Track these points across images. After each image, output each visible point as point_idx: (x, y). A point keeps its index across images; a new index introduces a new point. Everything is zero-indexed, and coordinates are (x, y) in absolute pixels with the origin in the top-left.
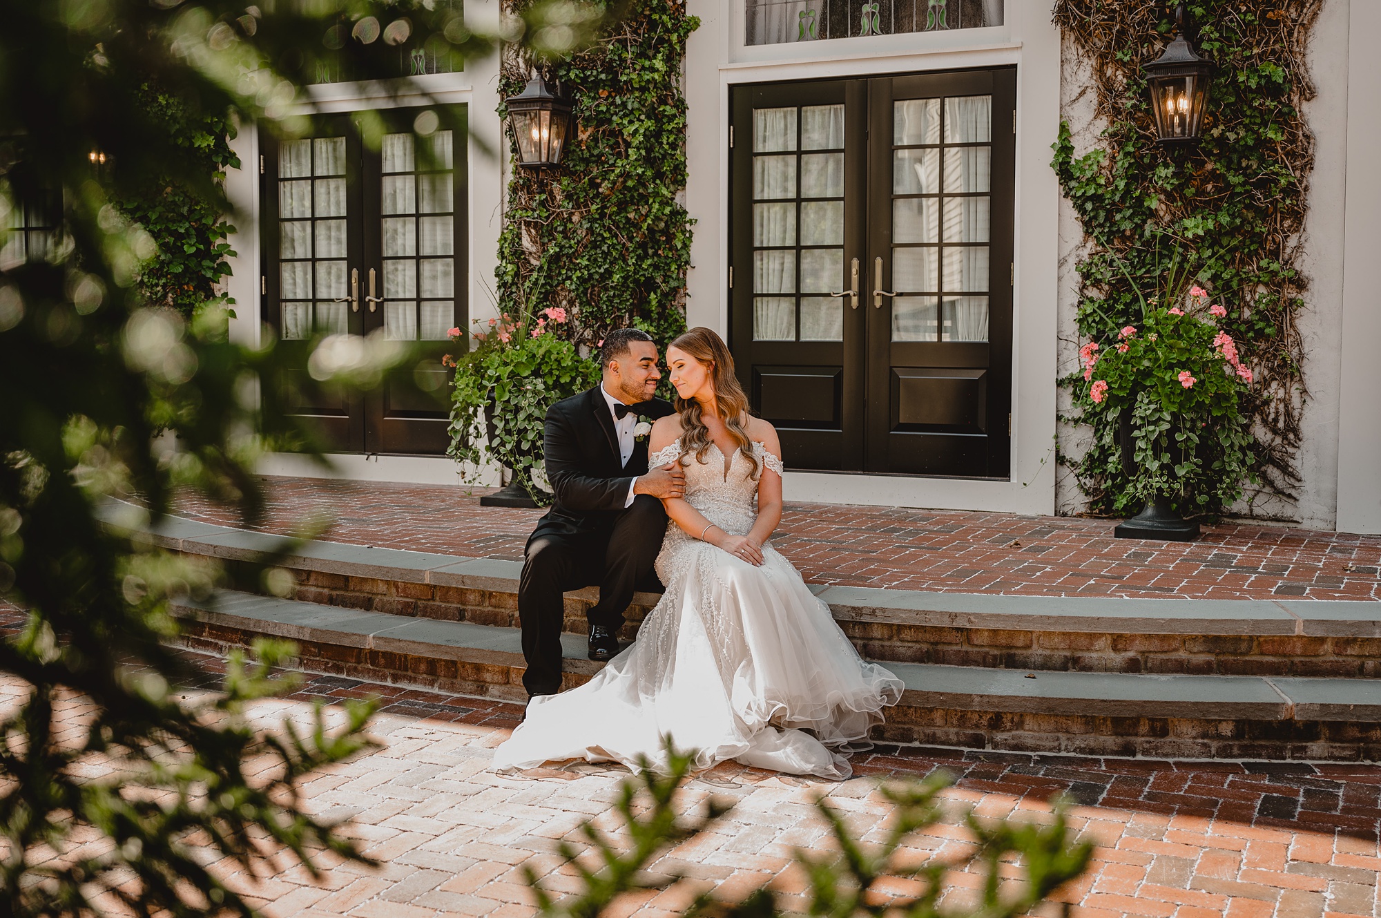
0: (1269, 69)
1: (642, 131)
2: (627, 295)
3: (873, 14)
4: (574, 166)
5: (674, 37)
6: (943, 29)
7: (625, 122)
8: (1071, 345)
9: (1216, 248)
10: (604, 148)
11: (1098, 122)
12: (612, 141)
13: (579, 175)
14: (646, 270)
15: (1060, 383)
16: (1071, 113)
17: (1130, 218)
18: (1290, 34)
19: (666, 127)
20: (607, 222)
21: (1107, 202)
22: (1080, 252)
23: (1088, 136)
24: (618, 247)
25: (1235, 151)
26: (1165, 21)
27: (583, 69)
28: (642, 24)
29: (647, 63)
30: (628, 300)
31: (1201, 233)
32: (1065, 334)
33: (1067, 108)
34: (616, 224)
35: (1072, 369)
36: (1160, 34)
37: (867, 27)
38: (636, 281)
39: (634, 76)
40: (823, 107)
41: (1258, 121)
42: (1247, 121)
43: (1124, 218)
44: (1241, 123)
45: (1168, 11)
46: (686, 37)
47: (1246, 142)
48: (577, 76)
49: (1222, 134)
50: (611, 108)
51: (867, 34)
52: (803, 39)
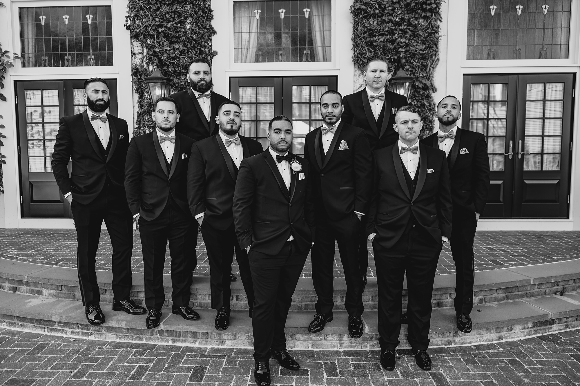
0: (424, 81)
3: (283, 54)
5: (209, 58)
6: (309, 61)
18: (430, 70)
27: (174, 68)
28: (197, 51)
37: (281, 59)
40: (265, 87)
41: (421, 98)
44: (415, 99)
45: (393, 60)
46: (212, 58)
47: (418, 105)
48: (172, 70)
49: (411, 102)
50: (186, 83)
51: (281, 62)
52: (257, 62)
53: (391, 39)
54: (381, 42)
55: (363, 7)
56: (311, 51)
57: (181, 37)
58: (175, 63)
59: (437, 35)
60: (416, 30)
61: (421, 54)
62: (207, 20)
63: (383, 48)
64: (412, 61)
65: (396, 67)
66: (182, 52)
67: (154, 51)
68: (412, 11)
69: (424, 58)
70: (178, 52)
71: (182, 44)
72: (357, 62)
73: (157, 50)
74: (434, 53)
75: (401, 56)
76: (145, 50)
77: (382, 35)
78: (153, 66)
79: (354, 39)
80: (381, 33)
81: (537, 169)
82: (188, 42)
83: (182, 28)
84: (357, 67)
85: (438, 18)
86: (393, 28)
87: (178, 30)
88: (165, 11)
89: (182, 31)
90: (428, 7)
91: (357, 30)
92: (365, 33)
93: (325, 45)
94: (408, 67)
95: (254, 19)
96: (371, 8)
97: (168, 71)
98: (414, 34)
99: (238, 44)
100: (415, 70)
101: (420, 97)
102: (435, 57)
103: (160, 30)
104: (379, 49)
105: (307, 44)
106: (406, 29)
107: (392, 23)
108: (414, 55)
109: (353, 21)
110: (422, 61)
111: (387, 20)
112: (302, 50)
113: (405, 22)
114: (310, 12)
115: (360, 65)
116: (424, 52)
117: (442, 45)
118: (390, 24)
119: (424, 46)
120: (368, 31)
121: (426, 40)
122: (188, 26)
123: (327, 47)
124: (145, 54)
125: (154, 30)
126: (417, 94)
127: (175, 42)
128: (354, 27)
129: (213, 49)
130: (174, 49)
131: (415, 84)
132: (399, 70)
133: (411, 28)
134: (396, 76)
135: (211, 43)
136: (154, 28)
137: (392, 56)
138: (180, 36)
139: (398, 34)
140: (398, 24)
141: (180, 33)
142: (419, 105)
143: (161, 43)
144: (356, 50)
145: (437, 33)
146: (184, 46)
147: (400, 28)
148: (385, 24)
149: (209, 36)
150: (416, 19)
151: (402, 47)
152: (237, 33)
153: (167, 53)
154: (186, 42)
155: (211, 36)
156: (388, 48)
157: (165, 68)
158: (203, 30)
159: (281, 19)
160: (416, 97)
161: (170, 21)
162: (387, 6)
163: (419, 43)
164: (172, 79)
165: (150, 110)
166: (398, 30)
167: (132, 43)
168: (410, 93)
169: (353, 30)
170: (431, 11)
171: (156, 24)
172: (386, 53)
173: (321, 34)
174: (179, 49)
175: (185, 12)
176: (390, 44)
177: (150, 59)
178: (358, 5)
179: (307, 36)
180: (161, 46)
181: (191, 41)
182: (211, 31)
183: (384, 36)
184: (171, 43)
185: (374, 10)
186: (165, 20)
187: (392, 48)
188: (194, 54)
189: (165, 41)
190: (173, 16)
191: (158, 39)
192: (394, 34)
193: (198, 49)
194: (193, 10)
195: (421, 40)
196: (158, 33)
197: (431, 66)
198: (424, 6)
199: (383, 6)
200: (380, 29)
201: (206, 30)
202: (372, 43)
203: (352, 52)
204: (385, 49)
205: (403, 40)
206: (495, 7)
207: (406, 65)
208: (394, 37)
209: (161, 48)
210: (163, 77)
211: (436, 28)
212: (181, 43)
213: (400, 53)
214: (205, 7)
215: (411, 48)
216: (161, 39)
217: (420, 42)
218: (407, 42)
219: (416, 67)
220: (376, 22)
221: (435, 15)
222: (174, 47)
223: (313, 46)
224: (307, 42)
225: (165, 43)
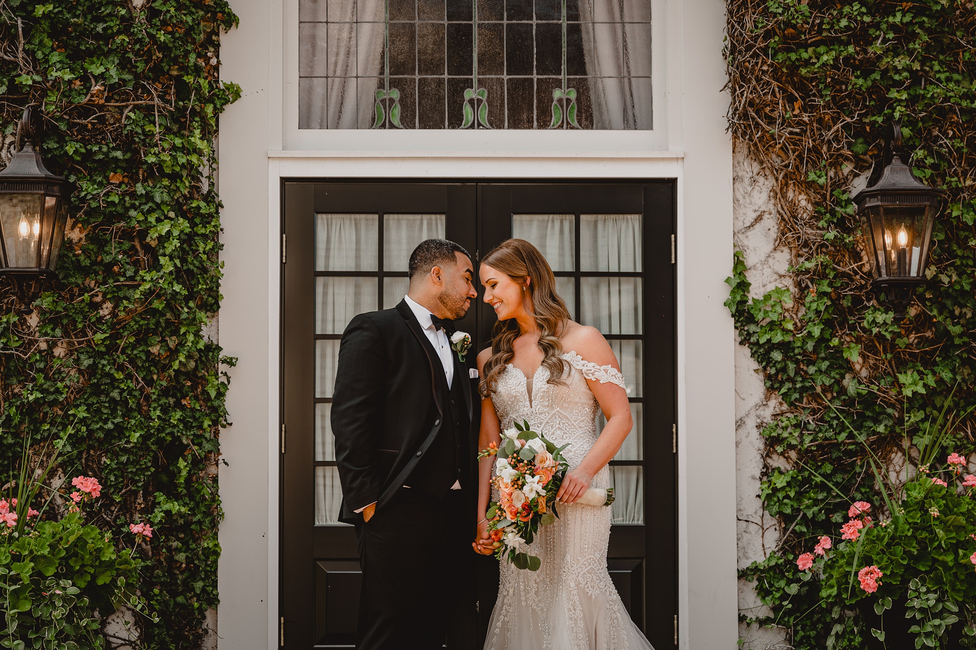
1: (176, 233)
2: (146, 461)
3: (480, 101)
4: (66, 277)
5: (209, 110)
6: (573, 128)
7: (152, 219)
8: (753, 528)
9: (928, 410)
10: (114, 253)
11: (778, 255)
12: (126, 245)
13: (71, 290)
14: (174, 426)
15: (743, 575)
16: (746, 242)
17: (827, 373)
19: (200, 230)
20: (122, 358)
21: (797, 351)
22: (761, 412)
23: (767, 271)
24: (137, 393)
25: (948, 296)
26: (861, 140)
27: (85, 142)
29: (178, 142)
30: (148, 469)
31: (923, 391)
32: (745, 513)
33: (740, 236)
34: (132, 361)
35: (758, 557)
36: (856, 156)
37: (471, 118)
38: (160, 442)
39: (166, 157)
40: (411, 217)
42: (959, 263)
43: (820, 371)
44: (952, 264)
45: (868, 128)
46: (222, 110)
47: (962, 287)
48: (76, 152)
49: (936, 276)
50: (127, 199)
51: (473, 127)
52: (383, 127)
53: (860, 57)
54: (824, 65)
56: (578, 92)
57: (112, 37)
58: (90, 126)
60: (946, 29)
61: (962, 110)
63: (834, 87)
64: (936, 133)
65: (880, 151)
66: (115, 90)
67: (12, 81)
70: (102, 88)
71: (117, 61)
72: (744, 134)
73: (26, 80)
75: (897, 115)
77: (829, 43)
79: (732, 53)
80: (824, 34)
82: (137, 54)
84: (746, 152)
86: (867, 19)
89: (116, 16)
91: (741, 22)
92: (768, 35)
93: (629, 73)
97: (61, 156)
98: (938, 41)
99: (314, 63)
100: (946, 164)
101: (968, 257)
103: (38, 9)
104: (820, 91)
105: (564, 67)
106: (911, 23)
108: (942, 112)
112: (546, 88)
115: (755, 144)
120: (780, 28)
123: (635, 78)
126: (960, 248)
127: (91, 54)
128: (730, 12)
129: (226, 77)
130: (85, 79)
131: (951, 214)
132: (889, 163)
134: (881, 184)
135: (218, 57)
137: (866, 115)
138: (110, 31)
139: (885, 41)
141: (112, 24)
142: (967, 288)
143: (39, 55)
144: (738, 92)
146: (123, 68)
147: (891, 19)
148: (839, 6)
149: (209, 35)
151: (898, 84)
152: (312, 23)
153: (59, 90)
154: (131, 55)
155: (218, 35)
156: (850, 87)
157: (52, 144)
158: (191, 13)
160: (957, 256)
163: (957, 71)
164: (75, 183)
166: (884, 27)
168: (932, 243)
169: (728, 23)
172: (846, 104)
173: (614, 33)
174: (104, 79)
176: (859, 72)
179: (564, 39)
180: (41, 66)
181: (149, 50)
182: (220, 15)
183: (836, 47)
184: (75, 57)
187: (864, 89)
188: (159, 96)
189: (53, 49)
191: (29, 42)
192: (870, 41)
193: (171, 77)
195: (966, 64)
200: (822, 23)
201: (201, 13)
202: (794, 68)
203: (727, 96)
204: (841, 91)
205: (901, 62)
207: (914, 147)
208: (870, 49)
209: (38, 73)
212: (111, 59)
213: (891, 104)
215: (930, 88)
216: (41, 42)
217: (961, 66)
218: (917, 66)
219: (950, 153)
222: (85, 71)
223: (585, 73)
224: (564, 58)
225: (55, 58)
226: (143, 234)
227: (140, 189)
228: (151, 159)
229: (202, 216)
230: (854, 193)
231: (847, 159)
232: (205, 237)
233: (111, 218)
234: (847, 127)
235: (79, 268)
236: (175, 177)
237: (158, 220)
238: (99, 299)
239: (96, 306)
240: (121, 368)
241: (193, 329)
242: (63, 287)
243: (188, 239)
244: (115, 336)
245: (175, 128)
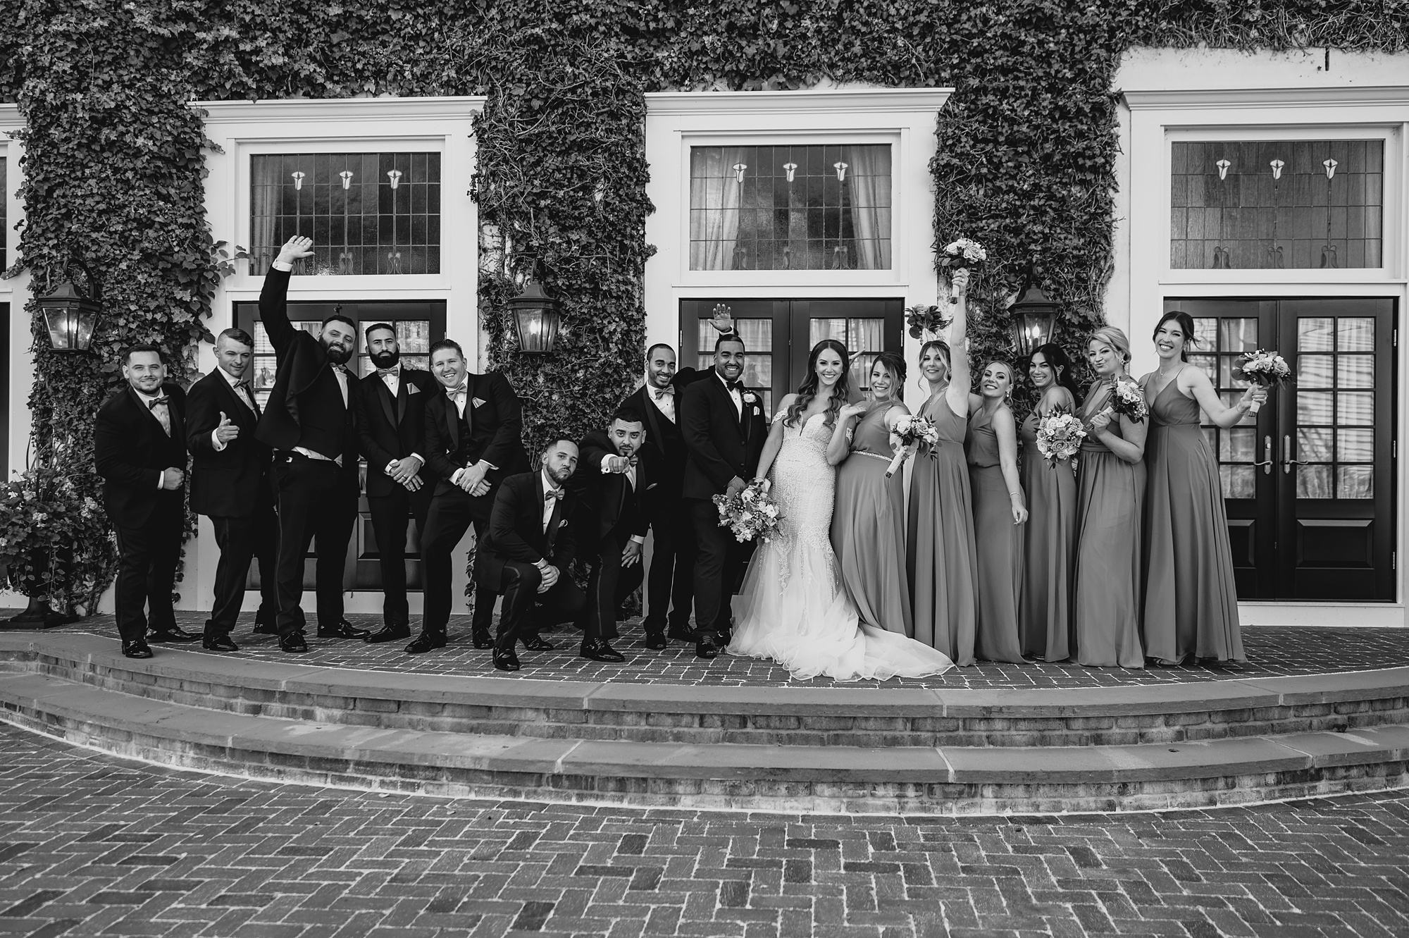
0: (1082, 311)
1: (619, 330)
3: (792, 253)
4: (558, 355)
5: (639, 260)
6: (845, 269)
7: (605, 322)
10: (585, 341)
12: (592, 337)
13: (561, 362)
18: (1094, 289)
19: (633, 328)
20: (589, 401)
26: (1012, 274)
27: (568, 278)
28: (616, 247)
29: (620, 278)
34: (595, 402)
36: (1009, 283)
37: (787, 263)
39: (613, 286)
40: (753, 321)
41: (1076, 346)
45: (1017, 267)
46: (646, 260)
48: (563, 284)
50: (592, 310)
51: (788, 269)
52: (737, 269)
53: (1013, 225)
54: (992, 230)
55: (955, 161)
56: (849, 248)
57: (583, 218)
58: (571, 269)
59: (1107, 219)
60: (1065, 208)
61: (1074, 257)
62: (636, 184)
63: (997, 243)
64: (1057, 270)
65: (1023, 281)
66: (585, 248)
67: (528, 244)
68: (1055, 169)
69: (1081, 263)
70: (578, 248)
71: (586, 232)
72: (943, 271)
73: (535, 243)
74: (1102, 254)
75: (1034, 260)
76: (509, 244)
77: (995, 217)
78: (525, 276)
79: (938, 224)
80: (992, 212)
81: (1326, 497)
82: (597, 228)
83: (586, 199)
85: (1109, 185)
86: (1018, 203)
87: (579, 203)
88: (553, 167)
89: (586, 206)
90: (1089, 163)
91: (943, 206)
92: (959, 213)
93: (878, 236)
94: (1048, 282)
95: (731, 183)
96: (972, 164)
97: (555, 286)
98: (1060, 216)
99: (699, 232)
100: (1063, 288)
101: (1075, 343)
102: (1106, 262)
103: (543, 203)
104: (989, 246)
105: (840, 233)
106: (1044, 205)
107: (1016, 193)
108: (1062, 258)
109: (935, 188)
110: (1078, 270)
111: (1004, 187)
112: (830, 246)
113: (1042, 191)
114: (847, 169)
116: (1082, 252)
117: (1118, 238)
118: (1012, 195)
119: (1082, 240)
120: (966, 209)
121: (1085, 229)
122: (599, 197)
123: (882, 240)
124: (508, 251)
125: (529, 203)
126: (1069, 337)
127: (571, 228)
128: (937, 200)
129: (648, 241)
130: (569, 242)
131: (1065, 317)
132: (1030, 288)
133: (1054, 204)
134: (1023, 301)
135: (644, 230)
136: (529, 199)
137: (1016, 259)
138: (582, 215)
139: (1028, 216)
140: (1028, 196)
141: (582, 210)
143: (543, 229)
144: (941, 246)
145: (1107, 214)
146: (590, 236)
147: (1032, 203)
148: (1001, 196)
149: (639, 216)
150: (1065, 185)
151: (1035, 241)
152: (697, 209)
153: (554, 248)
154: (594, 229)
155: (644, 216)
156: (1007, 244)
157: (550, 280)
158: (628, 204)
159: (788, 182)
161: (562, 187)
162: (1003, 160)
163: (1070, 234)
164: (563, 302)
165: (514, 364)
166: (1028, 207)
167: (480, 229)
168: (1054, 335)
169: (936, 207)
170: (1094, 169)
171: (534, 191)
172: (1005, 253)
173: (870, 213)
174: (579, 242)
175: (593, 168)
176: (1012, 235)
177: (519, 262)
178: (946, 157)
179: (841, 217)
180: (543, 234)
181: (604, 225)
182: (645, 205)
183: (1000, 219)
184: (564, 229)
185: (977, 168)
186: (552, 184)
187: (1015, 244)
188: (610, 252)
189: (551, 226)
190: (569, 176)
191: (538, 222)
192: (1019, 216)
193: (617, 241)
194: (610, 165)
195: (1076, 228)
196: (538, 210)
197: (1096, 281)
198: (1080, 161)
199: (995, 160)
200: (991, 206)
201: (634, 204)
202: (973, 232)
203: (934, 250)
204: (1001, 246)
205: (1037, 228)
206: (1227, 163)
207: (1044, 278)
208: (1019, 221)
209: (542, 239)
210: (547, 297)
211: (1106, 204)
212: (583, 230)
213: (1031, 253)
214: (635, 158)
215: (1054, 243)
216: (544, 221)
217: (1073, 231)
218: (1047, 231)
219: (1066, 282)
220: (981, 192)
221: (1103, 178)
222: (568, 237)
223: (853, 237)
224: (841, 228)
225: (551, 230)
226: (601, 331)
227: (599, 305)
228: (605, 288)
229: (635, 320)
230: (1008, 307)
231: (1004, 286)
232: (636, 332)
233: (583, 322)
234: (1004, 267)
235: (565, 349)
236: (618, 298)
237: (609, 323)
238: (577, 367)
239: (576, 371)
240: (589, 406)
241: (628, 384)
242: (557, 361)
243: (626, 333)
244: (586, 388)
245: (620, 270)
